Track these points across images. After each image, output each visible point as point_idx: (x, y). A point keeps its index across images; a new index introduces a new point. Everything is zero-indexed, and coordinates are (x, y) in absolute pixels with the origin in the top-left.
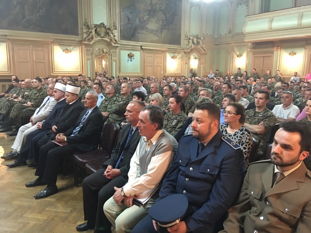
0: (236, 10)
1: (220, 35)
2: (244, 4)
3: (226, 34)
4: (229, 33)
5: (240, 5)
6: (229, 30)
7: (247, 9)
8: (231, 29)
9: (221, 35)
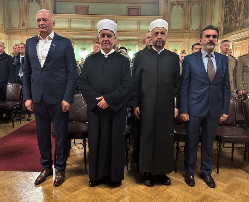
0: (28, 6)
1: (11, 26)
2: (36, 2)
3: (18, 26)
4: (23, 26)
5: (32, 2)
6: (22, 22)
7: (40, 7)
8: (24, 22)
9: (13, 26)
